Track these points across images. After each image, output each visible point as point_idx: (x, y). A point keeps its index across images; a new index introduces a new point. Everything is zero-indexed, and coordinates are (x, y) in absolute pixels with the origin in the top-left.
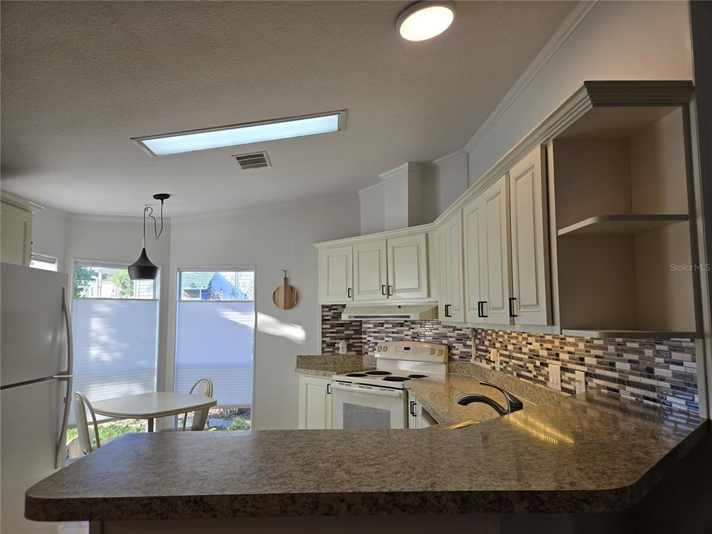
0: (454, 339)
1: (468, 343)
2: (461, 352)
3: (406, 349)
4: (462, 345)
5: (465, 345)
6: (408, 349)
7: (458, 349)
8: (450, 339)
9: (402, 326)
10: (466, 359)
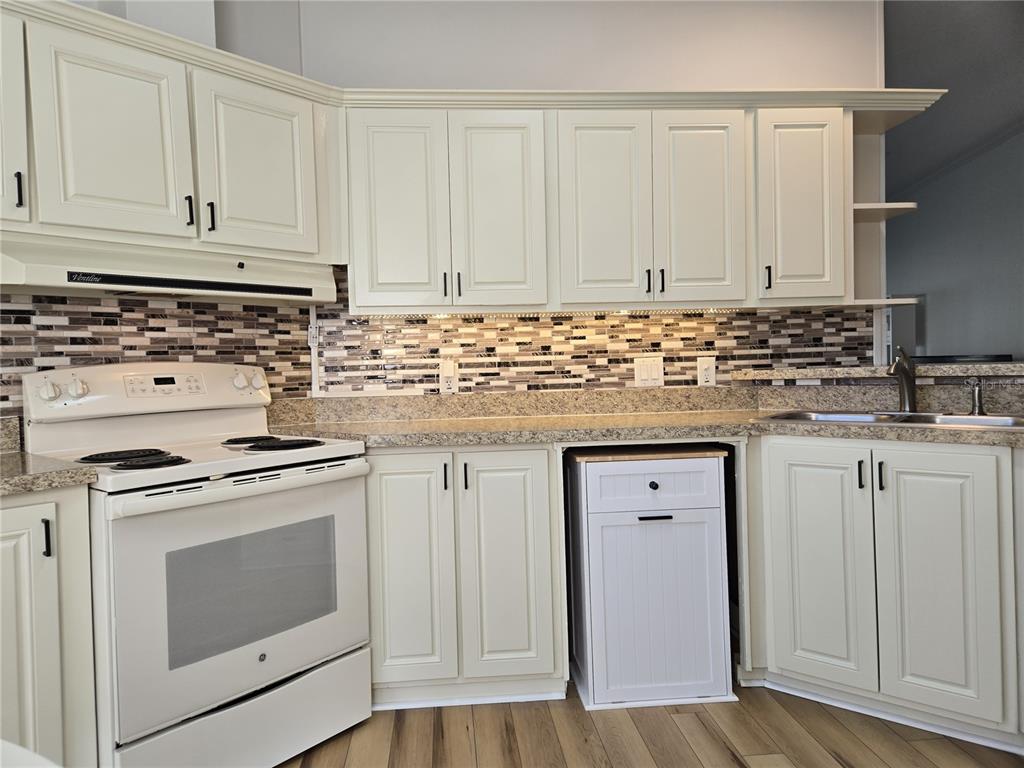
0: (273, 353)
1: (303, 359)
2: (289, 379)
3: (158, 381)
4: (290, 363)
5: (297, 365)
6: (171, 381)
7: (280, 374)
8: (262, 353)
9: (114, 323)
10: (300, 391)
